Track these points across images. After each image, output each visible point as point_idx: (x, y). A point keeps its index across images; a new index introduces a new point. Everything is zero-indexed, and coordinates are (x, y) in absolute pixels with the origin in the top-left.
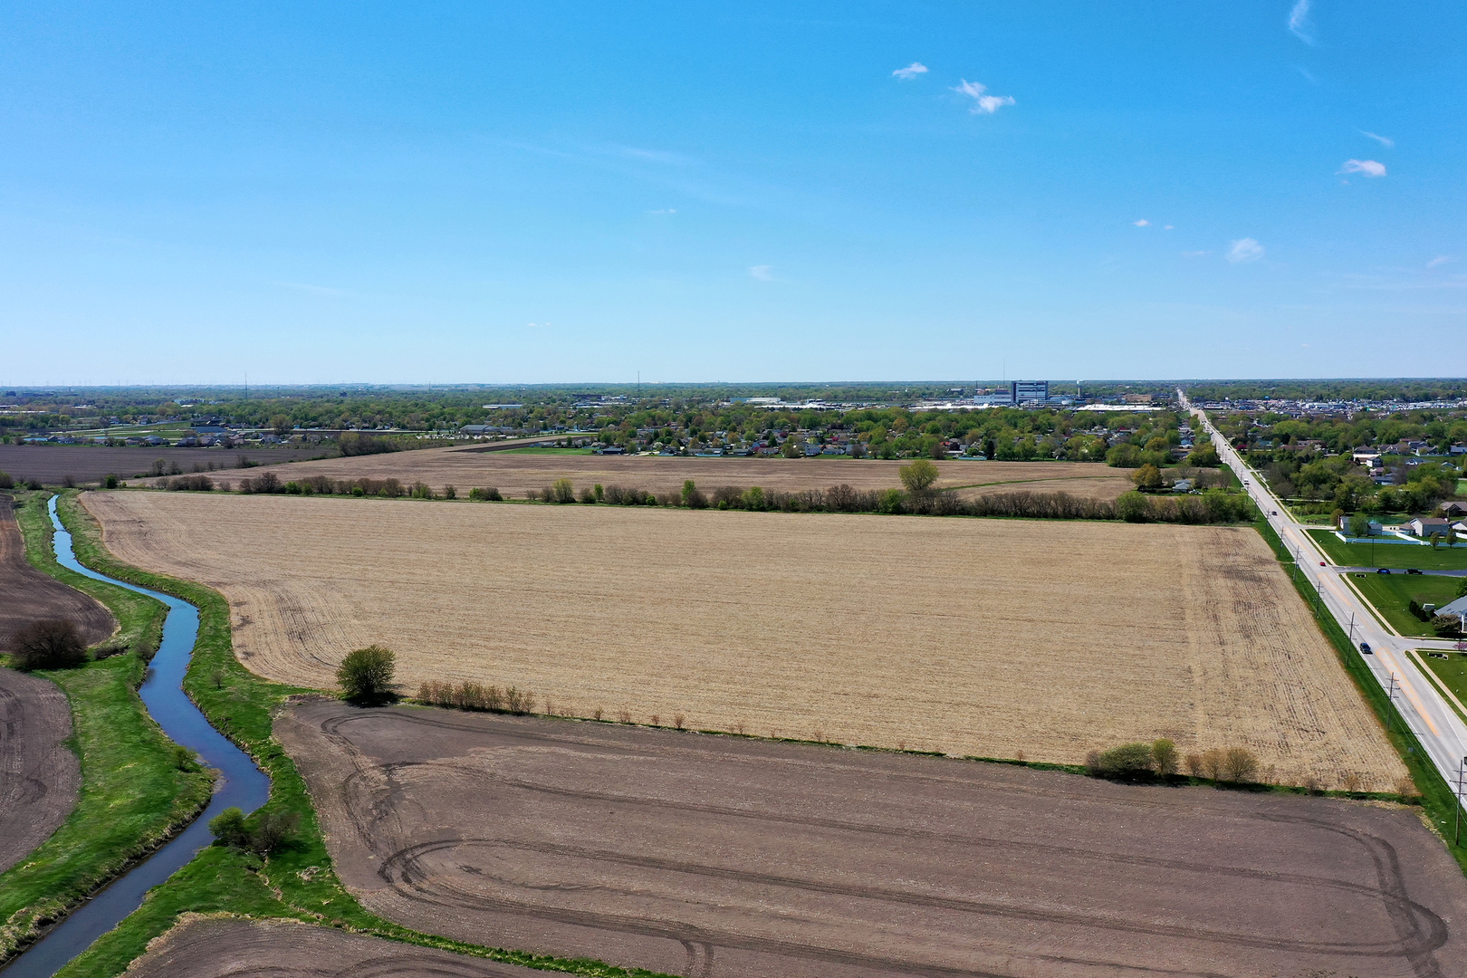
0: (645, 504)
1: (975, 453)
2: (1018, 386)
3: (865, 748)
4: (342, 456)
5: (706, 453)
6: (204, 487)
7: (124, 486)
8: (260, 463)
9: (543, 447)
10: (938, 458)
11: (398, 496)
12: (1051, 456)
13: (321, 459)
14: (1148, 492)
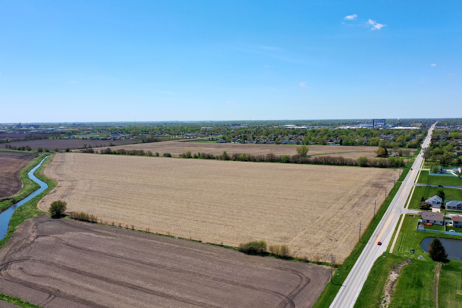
0: (212, 159)
1: (336, 143)
2: (375, 121)
3: (180, 238)
4: (142, 143)
5: (251, 143)
6: (92, 152)
7: (71, 151)
8: (116, 145)
9: (205, 140)
10: (324, 145)
11: (143, 155)
12: (362, 144)
13: (136, 144)
14: (380, 157)
